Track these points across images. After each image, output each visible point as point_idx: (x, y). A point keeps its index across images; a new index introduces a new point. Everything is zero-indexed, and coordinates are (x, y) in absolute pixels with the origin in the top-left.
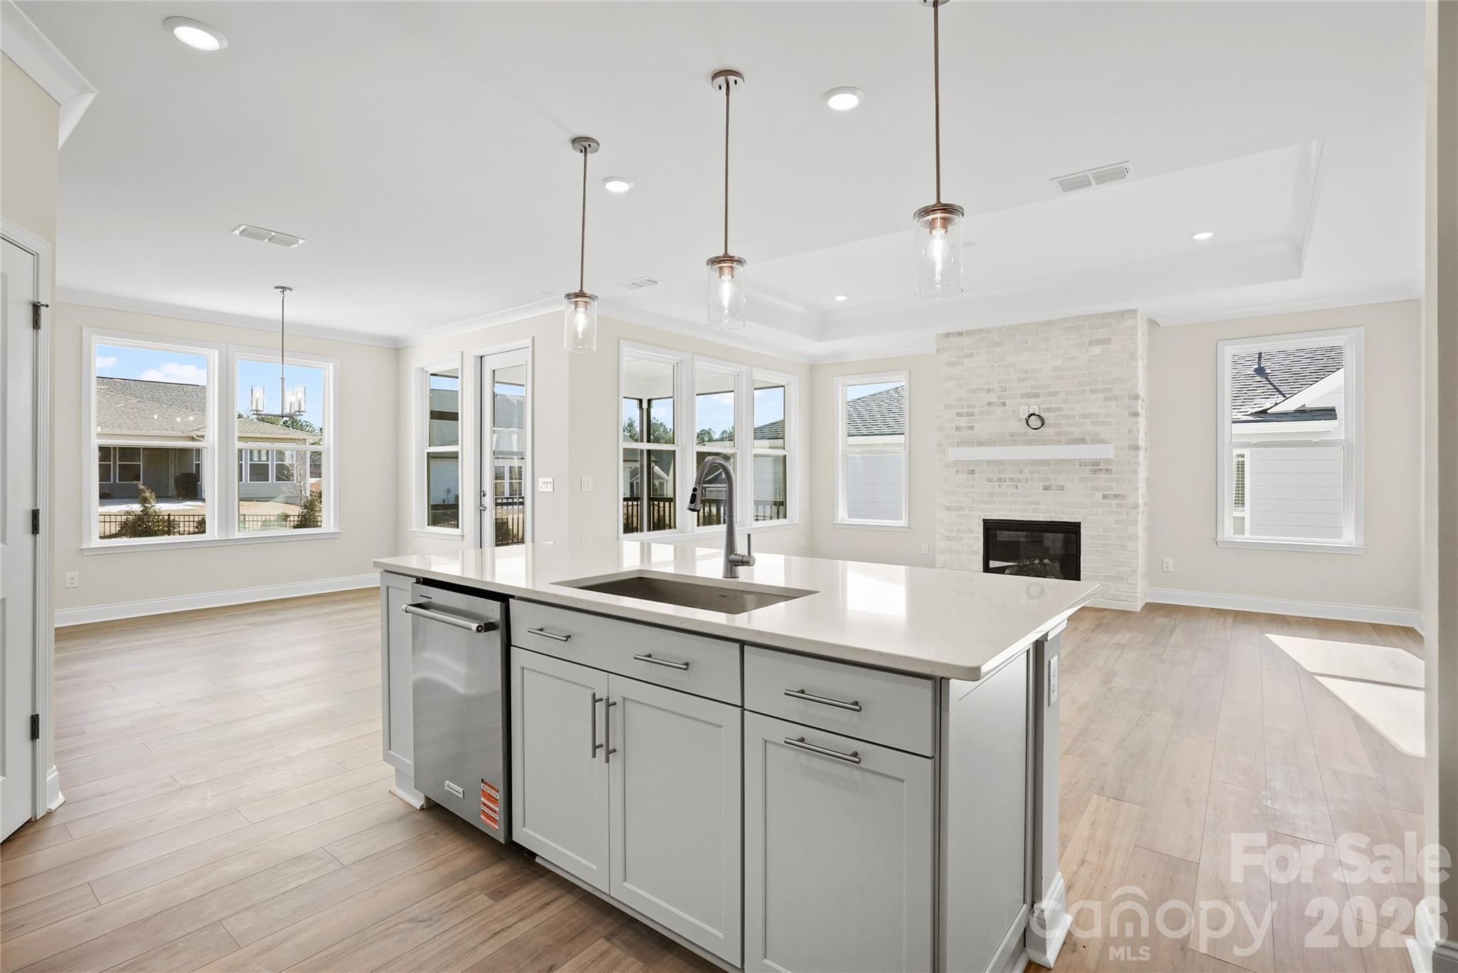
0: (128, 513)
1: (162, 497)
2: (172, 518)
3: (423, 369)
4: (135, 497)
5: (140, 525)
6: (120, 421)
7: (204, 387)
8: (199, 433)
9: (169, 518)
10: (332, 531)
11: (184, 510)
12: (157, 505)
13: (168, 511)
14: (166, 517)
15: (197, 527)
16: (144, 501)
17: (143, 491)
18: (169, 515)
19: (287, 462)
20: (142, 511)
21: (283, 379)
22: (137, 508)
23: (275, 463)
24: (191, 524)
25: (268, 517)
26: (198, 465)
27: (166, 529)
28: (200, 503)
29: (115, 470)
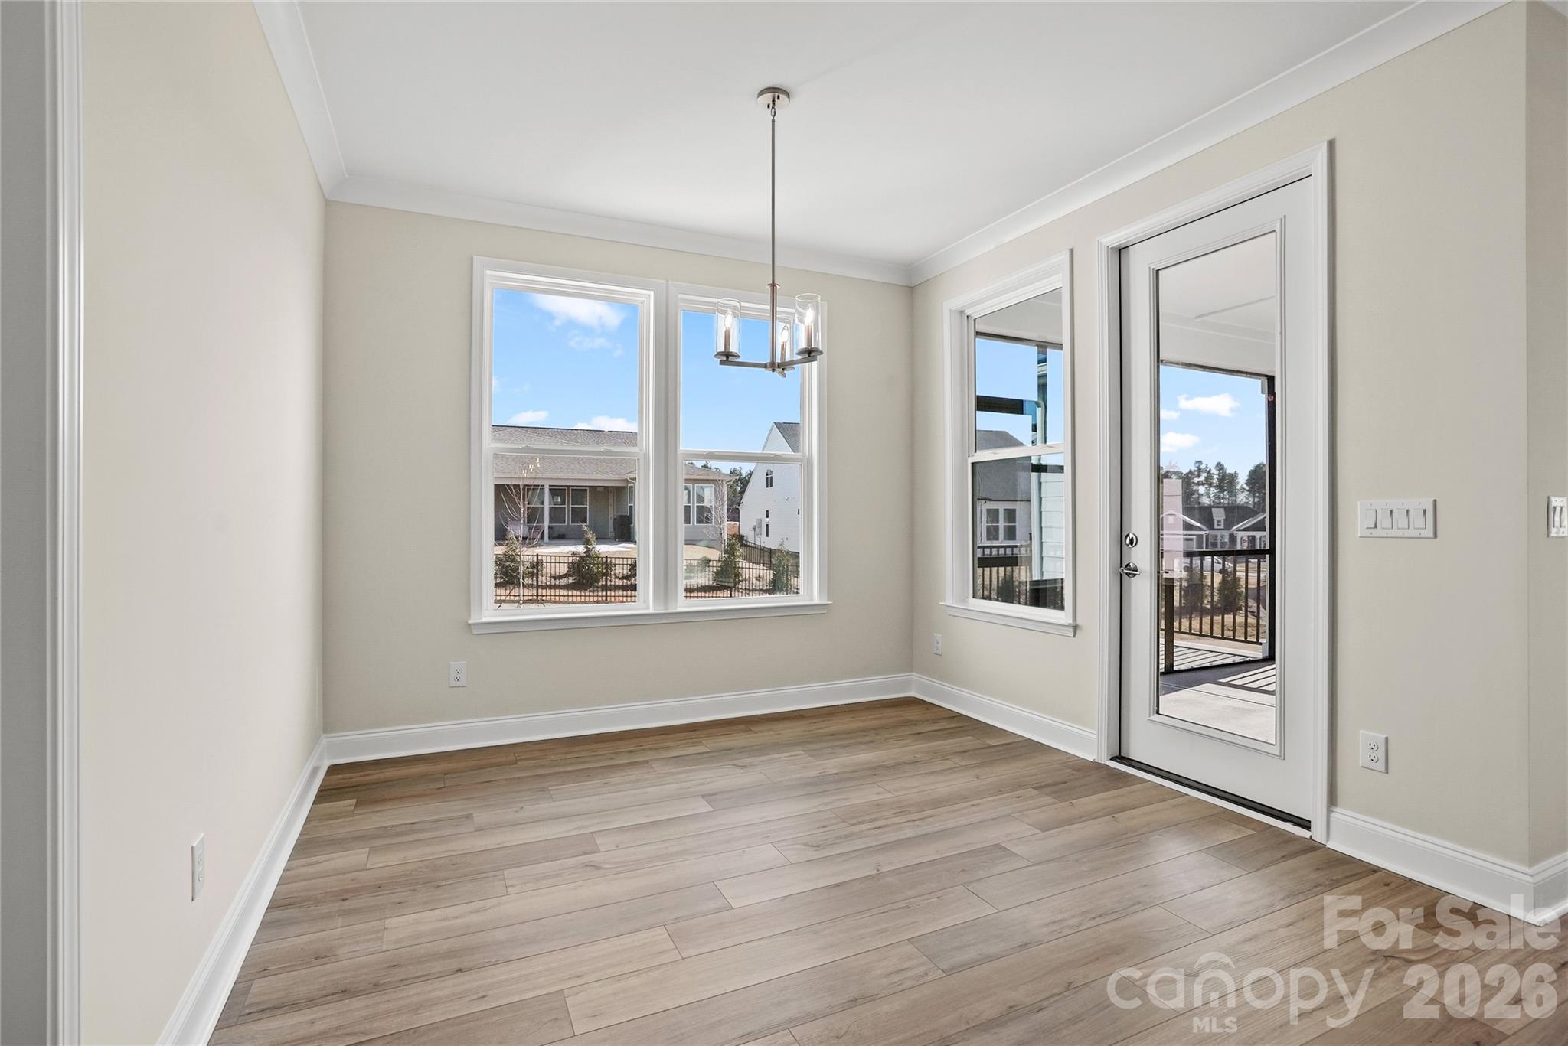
0: (574, 554)
1: (602, 538)
2: (609, 560)
3: (962, 312)
4: (580, 538)
5: (583, 567)
6: (572, 466)
7: (636, 433)
8: (632, 476)
9: (607, 560)
10: (816, 601)
11: (620, 552)
12: (597, 546)
13: (607, 552)
14: (604, 559)
15: (630, 570)
16: (587, 542)
17: (585, 532)
18: (606, 557)
19: (706, 504)
20: (585, 553)
21: (773, 286)
22: (581, 549)
23: (696, 505)
24: (625, 566)
25: (692, 562)
26: (631, 507)
27: (604, 571)
28: (632, 545)
29: (568, 511)
